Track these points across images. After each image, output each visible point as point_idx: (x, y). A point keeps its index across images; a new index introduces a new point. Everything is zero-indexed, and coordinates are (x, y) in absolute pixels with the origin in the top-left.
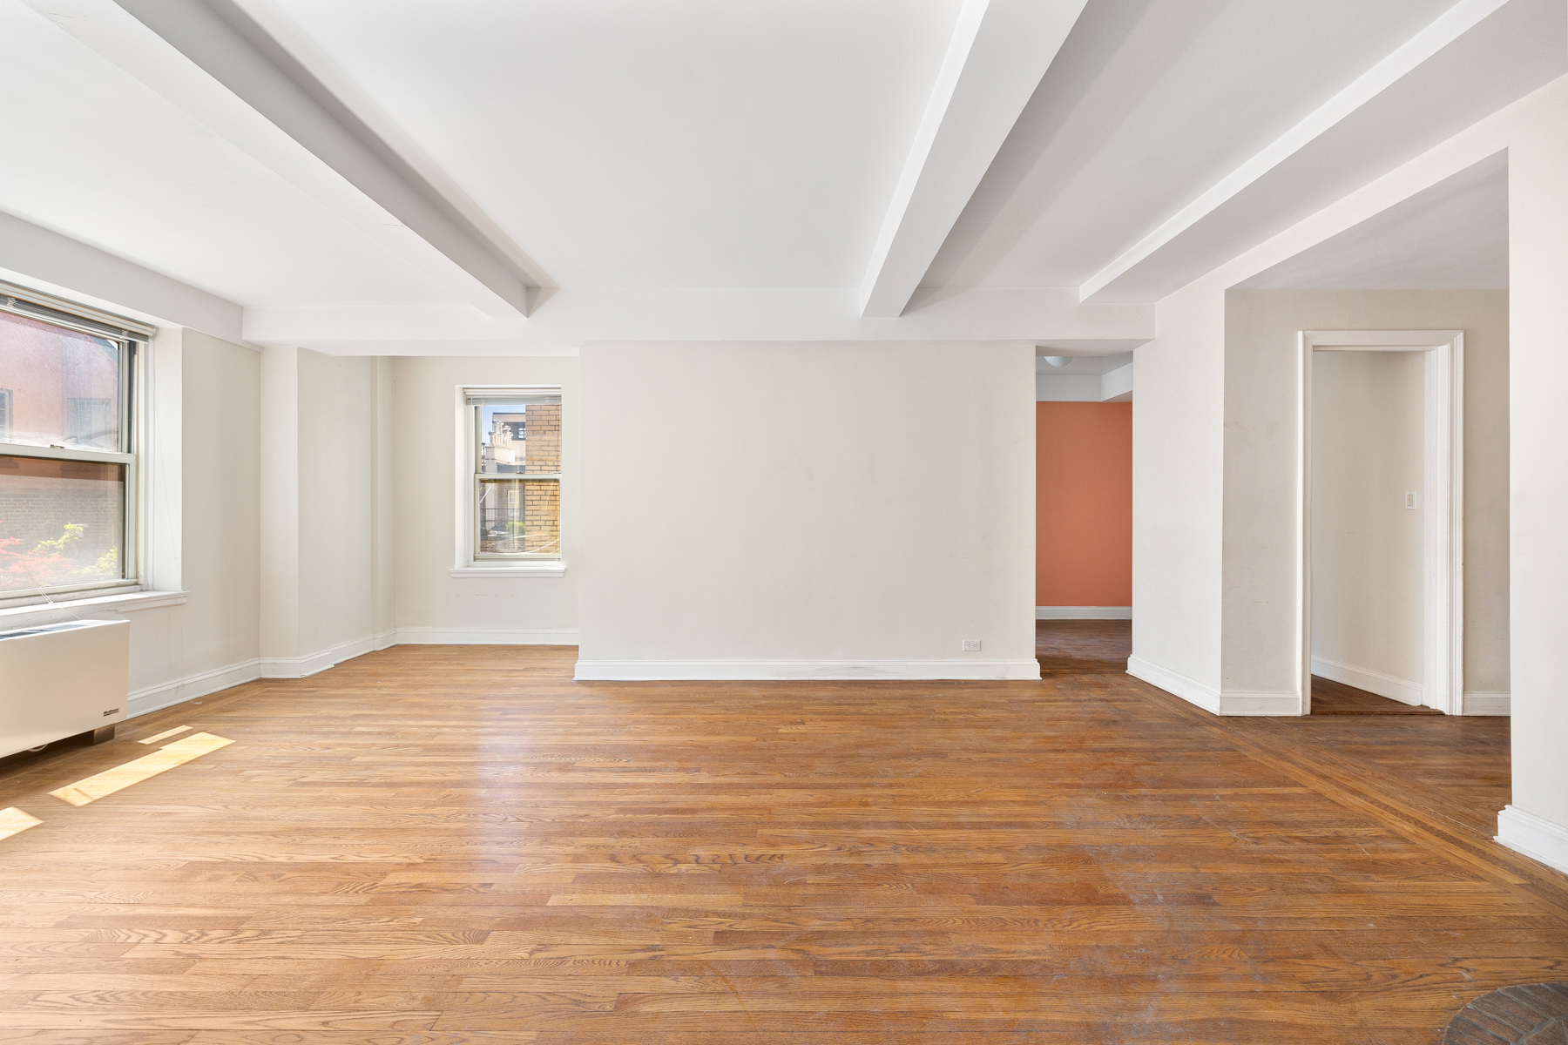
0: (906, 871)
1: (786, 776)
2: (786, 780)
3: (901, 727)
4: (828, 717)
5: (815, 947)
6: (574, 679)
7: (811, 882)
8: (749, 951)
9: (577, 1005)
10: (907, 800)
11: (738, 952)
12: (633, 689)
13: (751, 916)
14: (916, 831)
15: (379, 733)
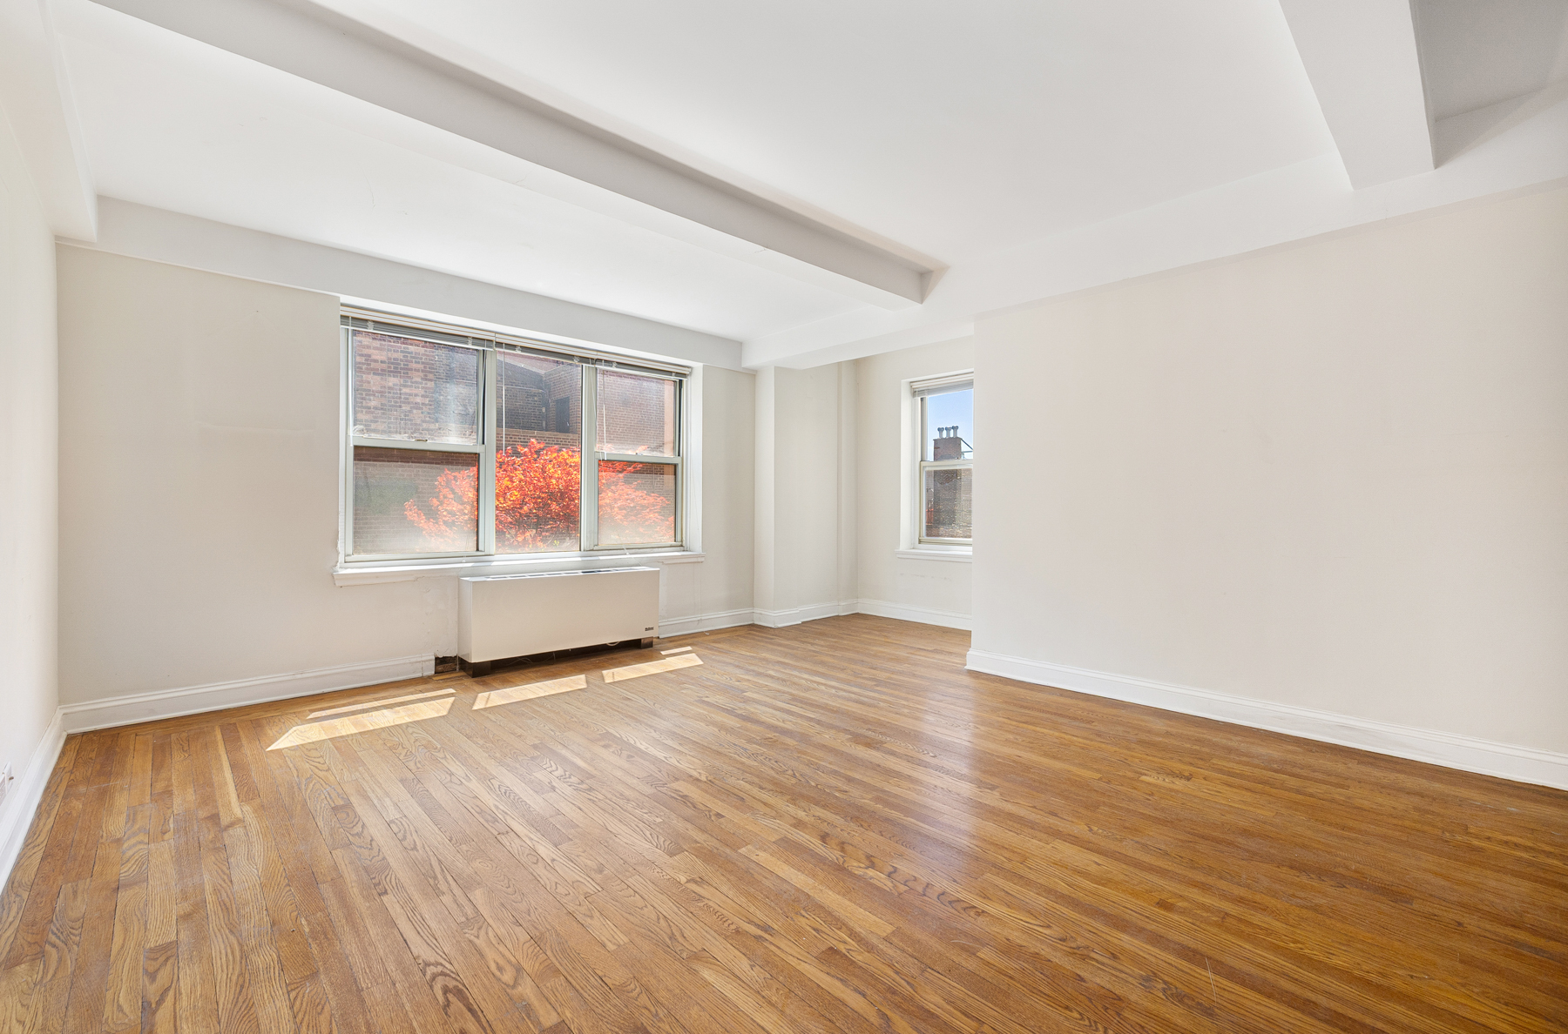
0: (1126, 1014)
1: (1091, 830)
2: (1088, 836)
3: (1360, 832)
4: (1237, 781)
5: (904, 1023)
6: (966, 667)
7: (982, 956)
8: (838, 984)
9: (670, 938)
10: (1249, 930)
11: (829, 979)
12: (1014, 689)
13: (880, 953)
14: (1210, 975)
15: (778, 679)
